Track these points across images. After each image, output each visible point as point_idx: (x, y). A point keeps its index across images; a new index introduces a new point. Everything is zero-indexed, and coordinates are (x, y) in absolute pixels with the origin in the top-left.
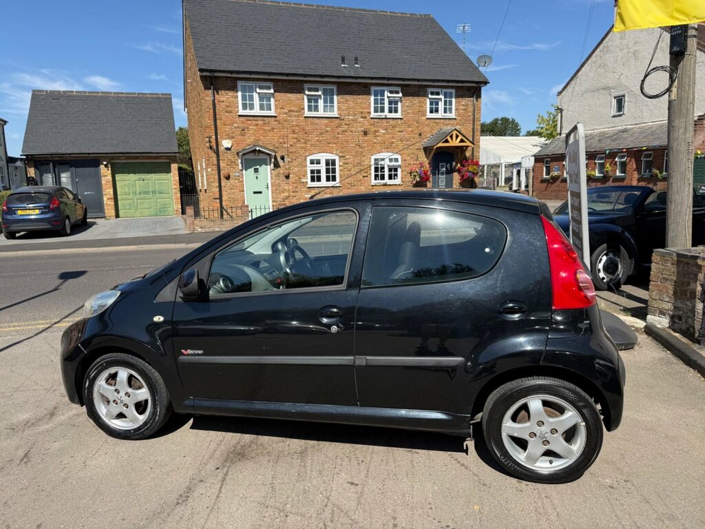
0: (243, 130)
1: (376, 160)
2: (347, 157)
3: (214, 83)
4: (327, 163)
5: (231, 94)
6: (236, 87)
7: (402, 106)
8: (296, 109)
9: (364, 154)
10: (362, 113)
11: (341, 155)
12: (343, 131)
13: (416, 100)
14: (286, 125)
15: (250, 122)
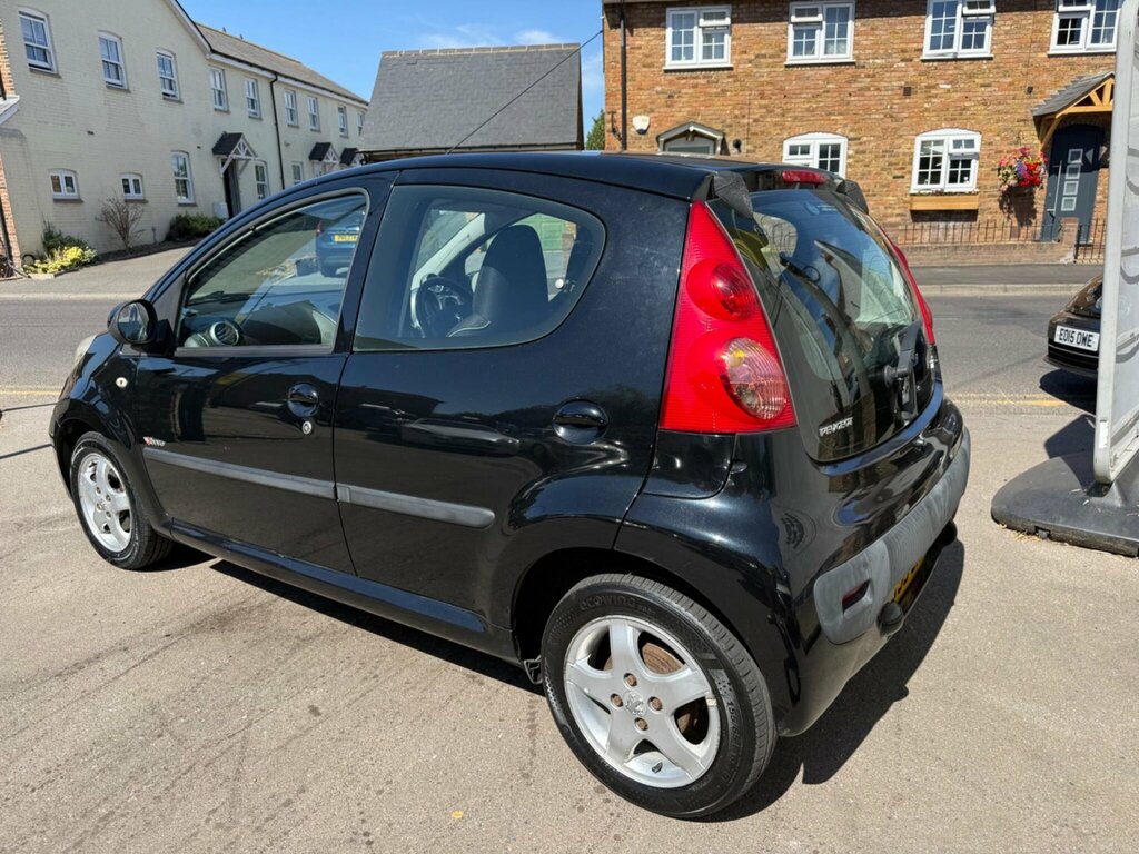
0: (671, 96)
1: (924, 143)
2: (865, 139)
3: (627, 16)
4: (823, 153)
5: (654, 32)
6: (664, 19)
7: (995, 34)
8: (770, 52)
9: (900, 133)
10: (904, 51)
11: (852, 135)
12: (861, 89)
13: (1027, 19)
14: (749, 82)
15: (683, 81)
